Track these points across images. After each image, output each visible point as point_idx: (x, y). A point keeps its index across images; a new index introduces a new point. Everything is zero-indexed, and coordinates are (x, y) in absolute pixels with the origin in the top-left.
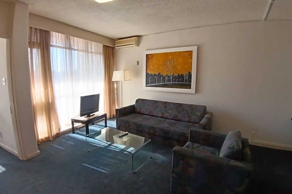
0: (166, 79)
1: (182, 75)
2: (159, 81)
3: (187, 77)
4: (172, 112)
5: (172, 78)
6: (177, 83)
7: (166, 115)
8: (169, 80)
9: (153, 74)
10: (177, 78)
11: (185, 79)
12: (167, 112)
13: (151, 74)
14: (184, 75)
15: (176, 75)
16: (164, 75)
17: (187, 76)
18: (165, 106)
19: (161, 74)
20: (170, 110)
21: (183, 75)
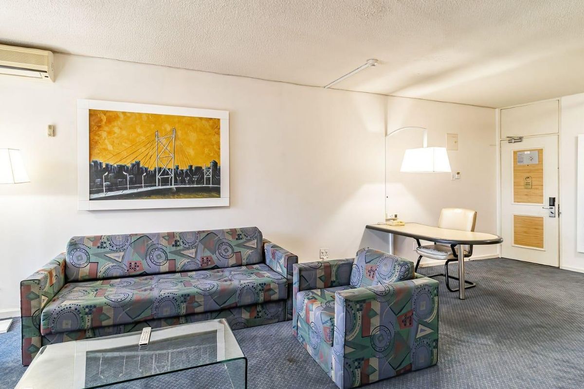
0: (158, 177)
1: (199, 169)
2: (135, 183)
3: (210, 173)
4: (196, 252)
5: (173, 175)
6: (188, 186)
7: (181, 263)
8: (165, 181)
9: (115, 165)
10: (187, 175)
11: (205, 177)
12: (183, 256)
13: (107, 165)
14: (204, 168)
15: (184, 167)
16: (152, 169)
17: (211, 170)
18: (173, 243)
19: (141, 166)
20: (188, 249)
21: (201, 168)
